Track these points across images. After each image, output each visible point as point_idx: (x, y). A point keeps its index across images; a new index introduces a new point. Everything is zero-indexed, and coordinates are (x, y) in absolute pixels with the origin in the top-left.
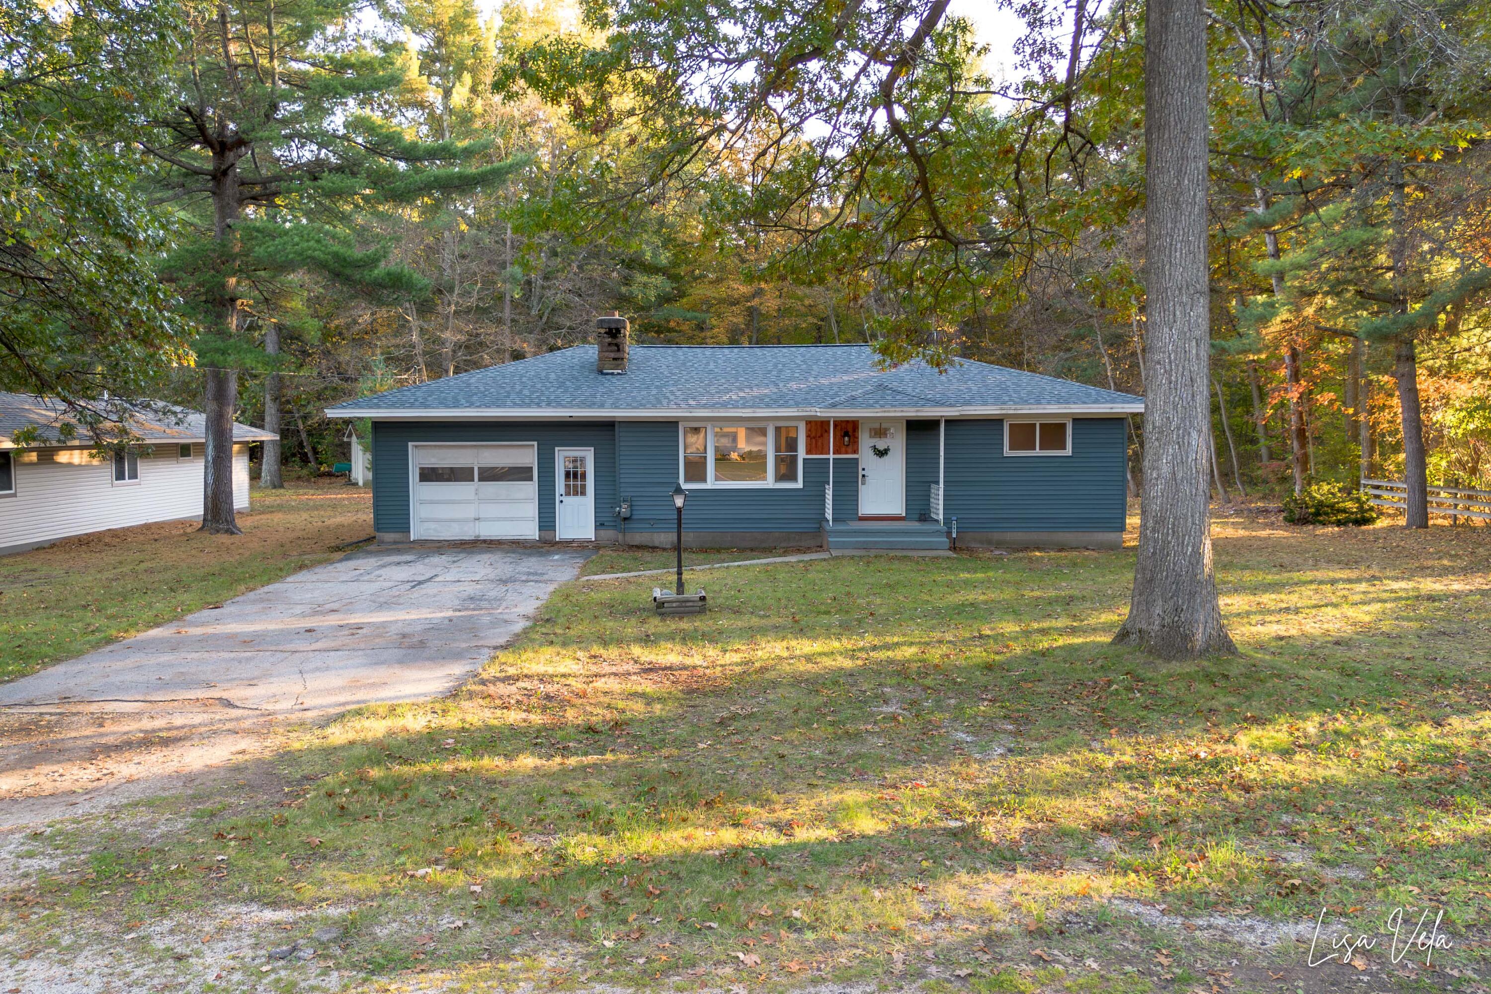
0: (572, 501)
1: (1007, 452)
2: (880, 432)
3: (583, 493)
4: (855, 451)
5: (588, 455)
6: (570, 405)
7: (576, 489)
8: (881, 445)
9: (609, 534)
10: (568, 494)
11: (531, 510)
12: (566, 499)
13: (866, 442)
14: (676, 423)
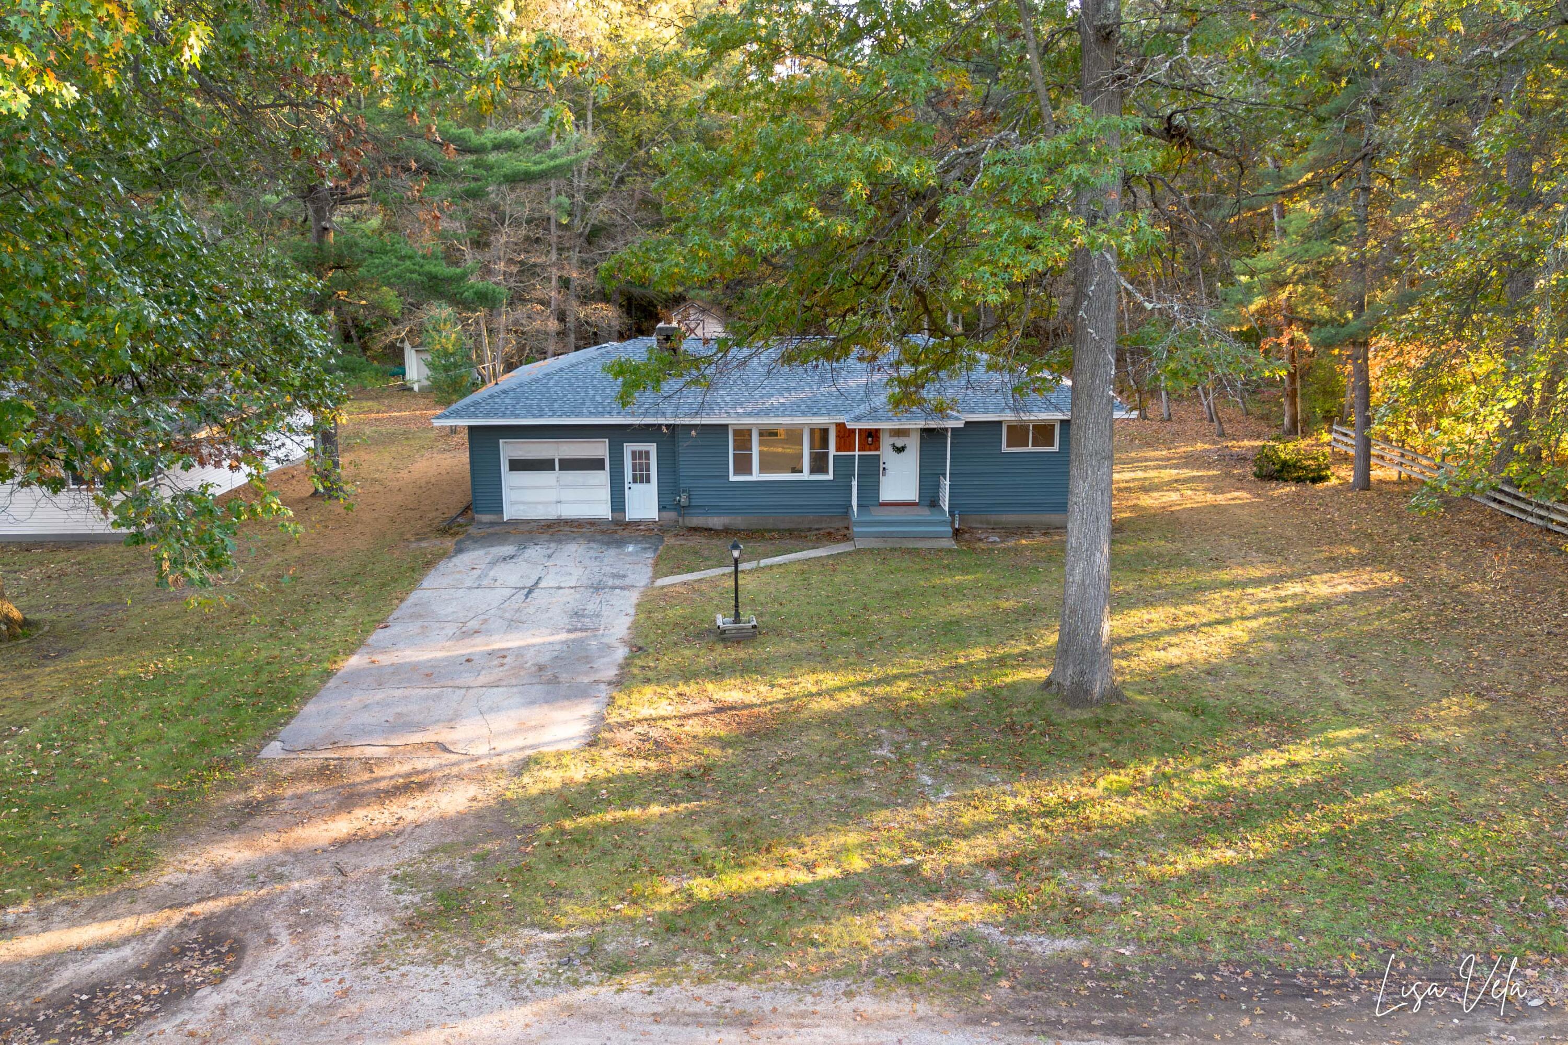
0: (637, 487)
1: (1005, 449)
2: (899, 432)
3: (648, 481)
4: (877, 449)
5: (652, 448)
6: (637, 414)
7: (641, 477)
8: (899, 443)
9: (671, 515)
10: (635, 481)
11: (605, 494)
12: (633, 486)
13: (886, 442)
14: (727, 429)
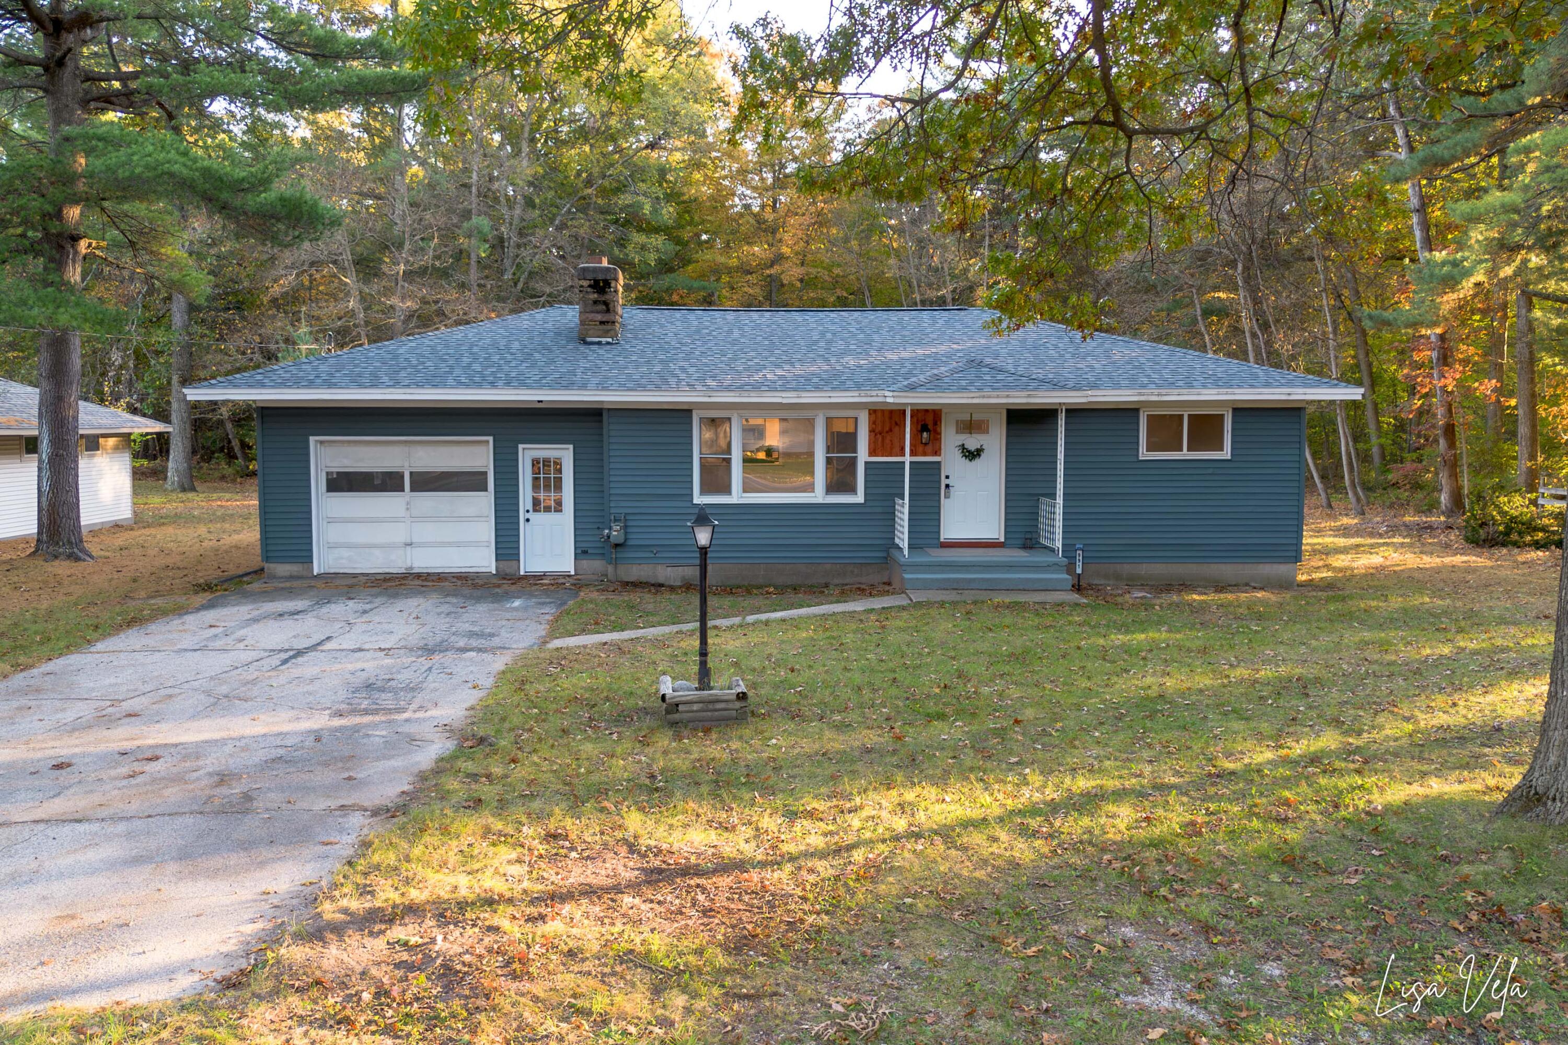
1: (1144, 454)
2: (971, 426)
3: (558, 509)
4: (937, 452)
5: (565, 454)
6: (539, 385)
7: (548, 504)
8: (972, 443)
9: (595, 565)
10: (536, 509)
11: (486, 531)
12: (534, 517)
13: (951, 439)
14: (690, 411)
